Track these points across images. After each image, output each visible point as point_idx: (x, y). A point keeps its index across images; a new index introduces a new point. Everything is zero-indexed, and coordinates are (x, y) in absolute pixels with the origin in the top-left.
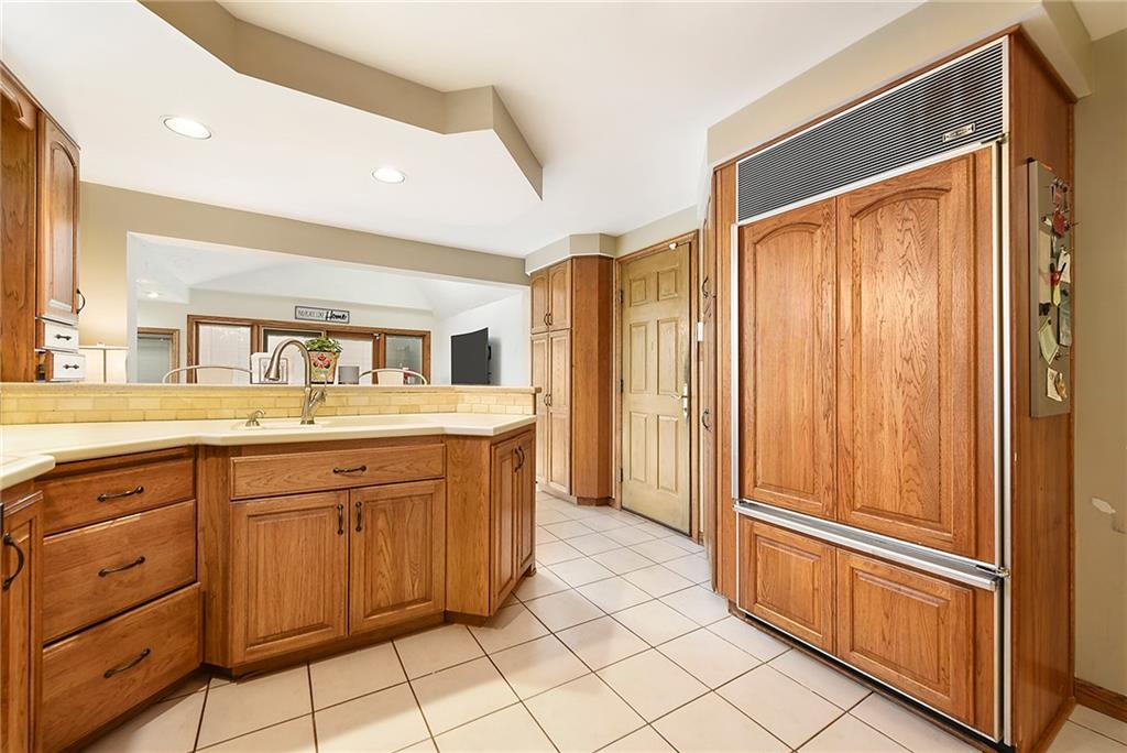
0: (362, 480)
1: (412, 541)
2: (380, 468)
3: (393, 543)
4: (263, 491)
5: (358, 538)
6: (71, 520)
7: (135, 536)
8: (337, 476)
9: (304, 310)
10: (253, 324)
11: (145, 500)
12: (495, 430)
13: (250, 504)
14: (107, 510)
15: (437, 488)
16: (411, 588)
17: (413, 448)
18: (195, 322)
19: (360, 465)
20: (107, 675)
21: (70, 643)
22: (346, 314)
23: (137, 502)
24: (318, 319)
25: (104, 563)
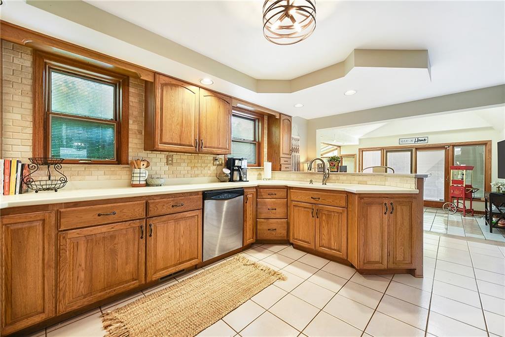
0: (318, 202)
1: (334, 228)
2: (324, 199)
3: (328, 226)
4: (296, 200)
5: (318, 220)
6: (264, 197)
7: (274, 203)
8: (312, 199)
9: (404, 140)
10: (382, 149)
11: (276, 196)
12: (356, 191)
13: (294, 202)
14: (269, 197)
15: (343, 211)
16: (334, 245)
17: (335, 194)
18: (362, 151)
19: (318, 197)
20: (269, 230)
21: (263, 220)
22: (426, 138)
23: (275, 196)
24: (410, 143)
25: (269, 207)
